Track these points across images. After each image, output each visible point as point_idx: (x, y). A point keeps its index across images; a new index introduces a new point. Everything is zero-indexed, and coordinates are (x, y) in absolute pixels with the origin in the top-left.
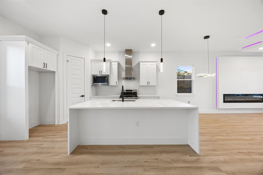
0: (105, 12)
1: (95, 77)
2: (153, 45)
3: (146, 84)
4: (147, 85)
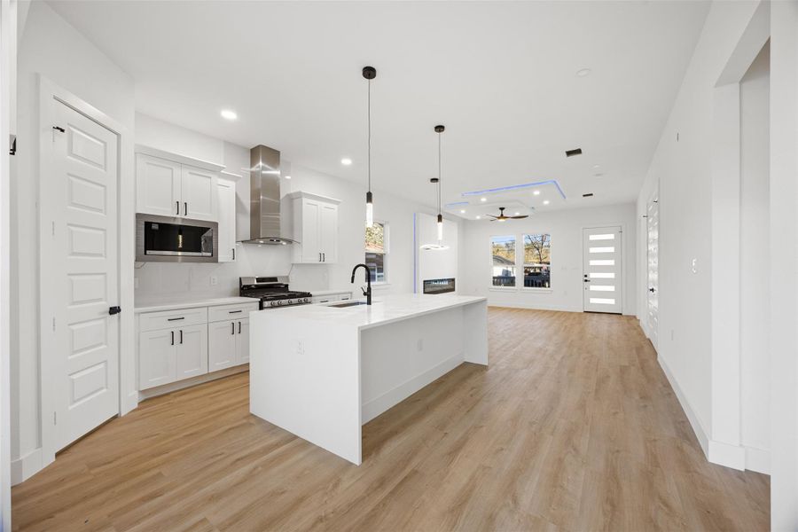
0: (369, 73)
1: (155, 227)
2: (346, 162)
3: (316, 260)
4: (318, 262)
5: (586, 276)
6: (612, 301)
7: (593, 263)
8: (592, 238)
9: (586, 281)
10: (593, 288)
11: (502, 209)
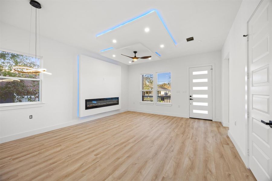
5: (191, 96)
6: (206, 112)
7: (195, 88)
8: (195, 73)
9: (191, 99)
10: (195, 104)
11: (135, 52)
